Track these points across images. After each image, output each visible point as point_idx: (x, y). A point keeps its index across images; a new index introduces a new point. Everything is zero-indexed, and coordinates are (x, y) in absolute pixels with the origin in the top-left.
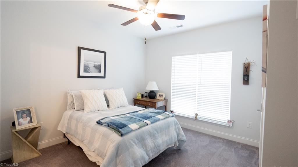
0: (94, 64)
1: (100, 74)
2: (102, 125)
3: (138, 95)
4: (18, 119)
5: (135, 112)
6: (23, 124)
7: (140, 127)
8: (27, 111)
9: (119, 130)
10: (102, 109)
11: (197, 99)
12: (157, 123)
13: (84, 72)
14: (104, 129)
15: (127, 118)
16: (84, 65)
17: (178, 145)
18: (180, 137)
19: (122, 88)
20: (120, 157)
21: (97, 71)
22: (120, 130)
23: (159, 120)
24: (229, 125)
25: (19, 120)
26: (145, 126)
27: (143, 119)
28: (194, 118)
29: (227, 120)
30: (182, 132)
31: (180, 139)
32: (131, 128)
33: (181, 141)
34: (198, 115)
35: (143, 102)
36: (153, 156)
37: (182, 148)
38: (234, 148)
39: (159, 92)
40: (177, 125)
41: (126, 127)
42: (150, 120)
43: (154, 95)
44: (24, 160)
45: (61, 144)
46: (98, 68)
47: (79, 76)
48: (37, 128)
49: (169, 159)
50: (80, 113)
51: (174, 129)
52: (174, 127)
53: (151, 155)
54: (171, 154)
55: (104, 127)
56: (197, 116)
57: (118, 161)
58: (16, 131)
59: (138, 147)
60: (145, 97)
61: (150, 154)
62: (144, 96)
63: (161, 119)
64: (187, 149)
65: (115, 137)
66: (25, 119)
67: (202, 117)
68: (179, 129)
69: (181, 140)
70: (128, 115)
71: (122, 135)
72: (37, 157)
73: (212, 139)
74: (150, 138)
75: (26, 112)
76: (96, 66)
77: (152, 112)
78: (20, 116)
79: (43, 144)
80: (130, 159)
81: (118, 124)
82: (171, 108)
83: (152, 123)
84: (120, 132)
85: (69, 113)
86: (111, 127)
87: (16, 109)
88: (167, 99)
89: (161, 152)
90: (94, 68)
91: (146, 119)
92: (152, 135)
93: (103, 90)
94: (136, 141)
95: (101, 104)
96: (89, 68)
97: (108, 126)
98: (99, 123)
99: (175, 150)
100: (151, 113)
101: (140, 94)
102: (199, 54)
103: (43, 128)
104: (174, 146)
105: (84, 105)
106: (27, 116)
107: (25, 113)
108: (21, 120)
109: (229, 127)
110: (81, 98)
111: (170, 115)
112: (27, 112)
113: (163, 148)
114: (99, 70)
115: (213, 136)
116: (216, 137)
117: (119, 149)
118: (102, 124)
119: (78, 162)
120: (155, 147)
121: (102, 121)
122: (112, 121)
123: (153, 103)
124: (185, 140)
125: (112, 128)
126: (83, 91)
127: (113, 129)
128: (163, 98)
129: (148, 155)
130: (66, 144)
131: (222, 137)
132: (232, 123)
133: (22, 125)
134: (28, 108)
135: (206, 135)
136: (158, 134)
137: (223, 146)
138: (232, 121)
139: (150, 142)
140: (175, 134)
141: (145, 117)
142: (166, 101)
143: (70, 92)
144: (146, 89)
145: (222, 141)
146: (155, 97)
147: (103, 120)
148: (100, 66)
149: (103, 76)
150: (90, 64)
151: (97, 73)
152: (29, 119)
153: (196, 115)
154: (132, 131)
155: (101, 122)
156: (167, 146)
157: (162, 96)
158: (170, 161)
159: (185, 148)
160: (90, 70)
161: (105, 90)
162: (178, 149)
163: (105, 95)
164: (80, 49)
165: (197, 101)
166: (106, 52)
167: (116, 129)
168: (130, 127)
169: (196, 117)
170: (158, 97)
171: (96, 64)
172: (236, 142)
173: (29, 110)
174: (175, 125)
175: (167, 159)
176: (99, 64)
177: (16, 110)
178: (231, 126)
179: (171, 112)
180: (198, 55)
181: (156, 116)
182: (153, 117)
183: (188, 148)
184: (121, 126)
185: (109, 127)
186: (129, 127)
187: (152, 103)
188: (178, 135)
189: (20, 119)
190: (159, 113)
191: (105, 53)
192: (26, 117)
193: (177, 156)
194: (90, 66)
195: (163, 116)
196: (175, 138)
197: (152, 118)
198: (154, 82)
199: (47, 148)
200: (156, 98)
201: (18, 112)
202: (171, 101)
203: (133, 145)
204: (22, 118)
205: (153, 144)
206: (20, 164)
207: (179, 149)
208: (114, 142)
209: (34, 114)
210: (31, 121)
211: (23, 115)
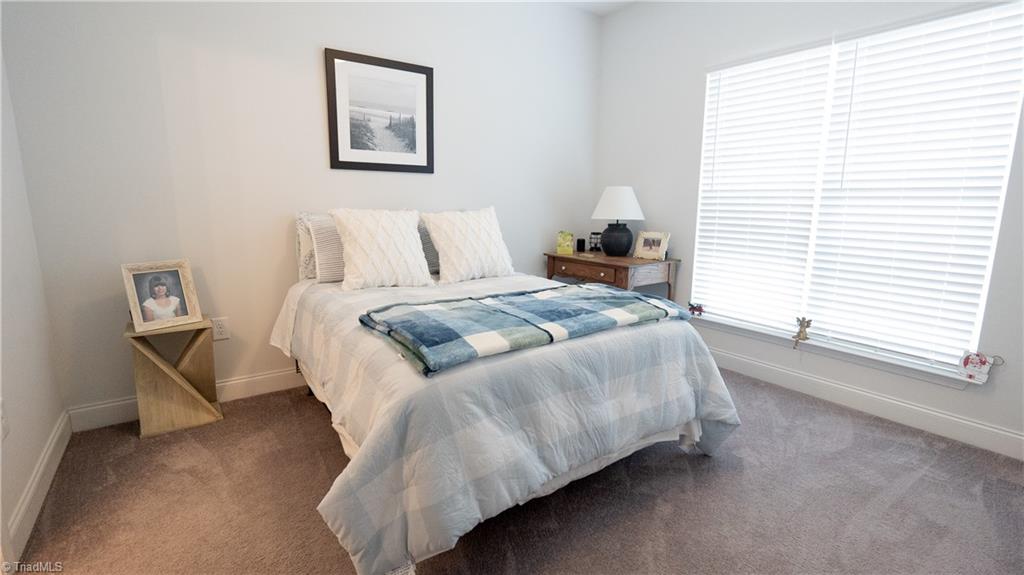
0: (386, 118)
1: (411, 155)
2: (373, 329)
3: (560, 240)
4: (141, 300)
5: (523, 294)
6: (158, 318)
7: (516, 348)
8: (167, 275)
9: (419, 351)
10: (408, 282)
11: (811, 257)
12: (600, 339)
13: (352, 147)
14: (375, 345)
15: (475, 312)
16: (351, 119)
17: (698, 440)
18: (709, 408)
19: (492, 208)
20: (415, 456)
21: (400, 143)
22: (424, 350)
23: (612, 325)
24: (971, 377)
25: (145, 304)
26: (540, 344)
27: (541, 316)
28: (790, 338)
29: (962, 354)
30: (720, 387)
31: (710, 414)
32: (471, 347)
33: (713, 425)
34: (813, 324)
35: (579, 266)
36: (570, 468)
37: (717, 453)
38: (982, 482)
39: (646, 231)
40: (697, 354)
41: (452, 340)
42: (570, 322)
43: (625, 240)
44: (170, 429)
45: (289, 392)
46: (403, 132)
47: (336, 163)
48: (200, 332)
49: (652, 488)
50: (330, 289)
51: (682, 372)
52: (682, 361)
53: (562, 463)
54: (668, 469)
55: (379, 338)
56: (808, 330)
57: (406, 470)
58: (135, 335)
59: (500, 425)
60: (592, 249)
61: (557, 459)
62: (587, 246)
63: (619, 324)
64: (740, 460)
65: (403, 377)
66: (163, 300)
67: (830, 334)
68: (706, 373)
69: (712, 419)
70: (489, 302)
71: (427, 371)
72: (210, 424)
73: (873, 432)
74: (561, 395)
75: (166, 278)
76: (396, 125)
77: (591, 296)
78: (147, 290)
79: (235, 385)
80: (456, 471)
81: (426, 328)
82: (693, 295)
83: (573, 335)
84: (421, 358)
85: (300, 289)
86: (397, 337)
87: (130, 265)
88: (678, 258)
89: (615, 457)
90: (388, 132)
91: (552, 320)
92: (570, 385)
93: (416, 212)
94: (490, 399)
95: (405, 262)
96: (372, 133)
97: (389, 334)
98: (366, 322)
99: (683, 456)
100: (589, 299)
101: (570, 237)
102: (840, 39)
103: (229, 336)
104: (677, 438)
105: (342, 265)
106: (168, 291)
107: (163, 280)
108: (150, 303)
109: (970, 384)
110: (334, 240)
111: (669, 310)
112: (170, 280)
113: (623, 445)
114: (407, 141)
115: (878, 419)
116: (891, 423)
117: (411, 424)
118: (372, 324)
119: (318, 453)
120: (584, 434)
121: (376, 317)
122: (412, 318)
123: (617, 269)
124: (731, 421)
125: (400, 342)
126: (341, 213)
127: (403, 344)
128: (661, 252)
129: (544, 460)
130: (302, 393)
131: (923, 428)
132: (986, 368)
133: (153, 319)
134: (169, 267)
135: (842, 411)
136: (601, 381)
137: (926, 468)
138: (991, 361)
139: (558, 414)
140: (686, 390)
141: (550, 311)
142: (674, 265)
143: (305, 220)
144: (593, 218)
145: (923, 445)
146: (628, 251)
147: (381, 314)
148: (412, 123)
149: (424, 162)
150: (372, 118)
151: (401, 151)
152: (175, 301)
153: (804, 323)
154: (472, 358)
155: (373, 320)
156: (643, 438)
157: (656, 243)
158: (654, 497)
159: (734, 453)
160: (376, 141)
161: (424, 214)
162: (700, 456)
163: (425, 229)
164: (330, 55)
165: (810, 263)
166: (432, 69)
167: (411, 347)
168: (468, 341)
169: (801, 335)
170: (640, 250)
171: (395, 115)
172: (999, 455)
173: (175, 274)
174: (688, 354)
175: (644, 489)
176: (409, 116)
177: (131, 270)
178: (981, 377)
179: (693, 308)
180: (835, 49)
181: (604, 309)
182: (588, 312)
183: (747, 455)
184: (433, 336)
185: (393, 337)
186: (465, 342)
187: (613, 271)
188: (700, 397)
189: (147, 301)
190: (618, 303)
191: (428, 72)
192: (167, 296)
193: (690, 479)
194: (372, 125)
195: (633, 312)
196: (684, 408)
197: (582, 316)
198: (625, 188)
199: (244, 400)
200: (632, 255)
201: (138, 279)
202: (695, 265)
203: (473, 415)
204: (155, 298)
205: (575, 422)
206: (158, 439)
207: (706, 456)
208: (394, 392)
209: (191, 286)
210: (183, 310)
211: (156, 289)
